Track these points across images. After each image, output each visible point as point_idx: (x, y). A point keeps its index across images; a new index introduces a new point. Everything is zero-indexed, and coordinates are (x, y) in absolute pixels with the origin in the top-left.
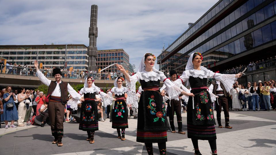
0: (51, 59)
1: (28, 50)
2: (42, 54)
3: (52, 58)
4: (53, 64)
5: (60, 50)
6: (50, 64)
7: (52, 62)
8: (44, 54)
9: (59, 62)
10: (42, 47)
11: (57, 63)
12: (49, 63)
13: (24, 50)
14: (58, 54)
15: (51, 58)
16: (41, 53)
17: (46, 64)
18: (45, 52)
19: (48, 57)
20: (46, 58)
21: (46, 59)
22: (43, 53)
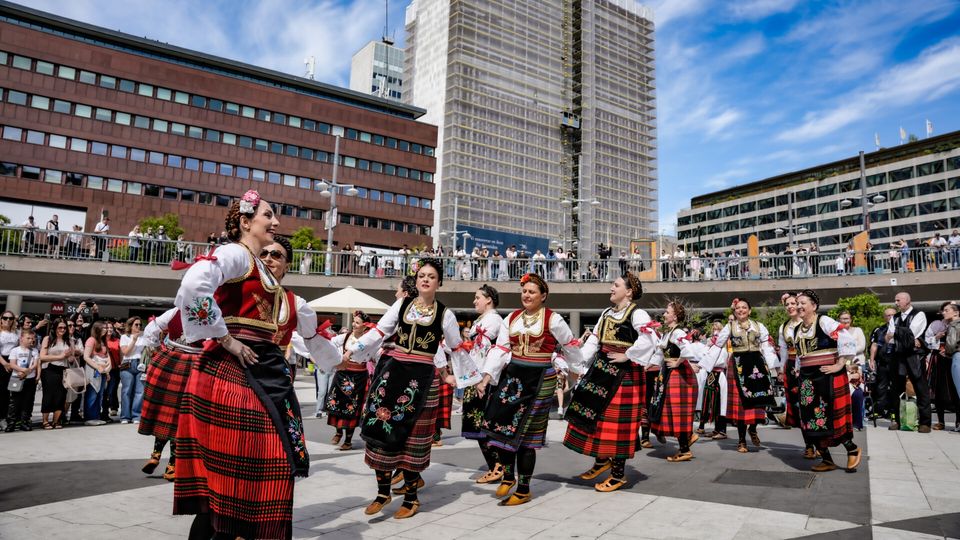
0: (911, 195)
1: (827, 182)
2: (875, 185)
3: (916, 191)
4: (923, 212)
5: (943, 156)
6: (908, 216)
7: (914, 205)
8: (881, 183)
9: (944, 201)
10: (872, 160)
11: (936, 205)
12: (906, 214)
13: (814, 184)
14: (936, 172)
15: (909, 191)
16: (872, 182)
17: (896, 217)
18: (884, 174)
19: (899, 189)
20: (893, 195)
21: (893, 199)
22: (878, 180)
